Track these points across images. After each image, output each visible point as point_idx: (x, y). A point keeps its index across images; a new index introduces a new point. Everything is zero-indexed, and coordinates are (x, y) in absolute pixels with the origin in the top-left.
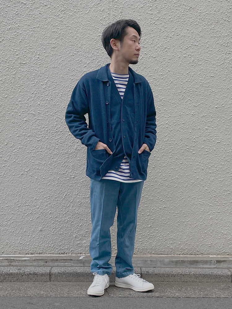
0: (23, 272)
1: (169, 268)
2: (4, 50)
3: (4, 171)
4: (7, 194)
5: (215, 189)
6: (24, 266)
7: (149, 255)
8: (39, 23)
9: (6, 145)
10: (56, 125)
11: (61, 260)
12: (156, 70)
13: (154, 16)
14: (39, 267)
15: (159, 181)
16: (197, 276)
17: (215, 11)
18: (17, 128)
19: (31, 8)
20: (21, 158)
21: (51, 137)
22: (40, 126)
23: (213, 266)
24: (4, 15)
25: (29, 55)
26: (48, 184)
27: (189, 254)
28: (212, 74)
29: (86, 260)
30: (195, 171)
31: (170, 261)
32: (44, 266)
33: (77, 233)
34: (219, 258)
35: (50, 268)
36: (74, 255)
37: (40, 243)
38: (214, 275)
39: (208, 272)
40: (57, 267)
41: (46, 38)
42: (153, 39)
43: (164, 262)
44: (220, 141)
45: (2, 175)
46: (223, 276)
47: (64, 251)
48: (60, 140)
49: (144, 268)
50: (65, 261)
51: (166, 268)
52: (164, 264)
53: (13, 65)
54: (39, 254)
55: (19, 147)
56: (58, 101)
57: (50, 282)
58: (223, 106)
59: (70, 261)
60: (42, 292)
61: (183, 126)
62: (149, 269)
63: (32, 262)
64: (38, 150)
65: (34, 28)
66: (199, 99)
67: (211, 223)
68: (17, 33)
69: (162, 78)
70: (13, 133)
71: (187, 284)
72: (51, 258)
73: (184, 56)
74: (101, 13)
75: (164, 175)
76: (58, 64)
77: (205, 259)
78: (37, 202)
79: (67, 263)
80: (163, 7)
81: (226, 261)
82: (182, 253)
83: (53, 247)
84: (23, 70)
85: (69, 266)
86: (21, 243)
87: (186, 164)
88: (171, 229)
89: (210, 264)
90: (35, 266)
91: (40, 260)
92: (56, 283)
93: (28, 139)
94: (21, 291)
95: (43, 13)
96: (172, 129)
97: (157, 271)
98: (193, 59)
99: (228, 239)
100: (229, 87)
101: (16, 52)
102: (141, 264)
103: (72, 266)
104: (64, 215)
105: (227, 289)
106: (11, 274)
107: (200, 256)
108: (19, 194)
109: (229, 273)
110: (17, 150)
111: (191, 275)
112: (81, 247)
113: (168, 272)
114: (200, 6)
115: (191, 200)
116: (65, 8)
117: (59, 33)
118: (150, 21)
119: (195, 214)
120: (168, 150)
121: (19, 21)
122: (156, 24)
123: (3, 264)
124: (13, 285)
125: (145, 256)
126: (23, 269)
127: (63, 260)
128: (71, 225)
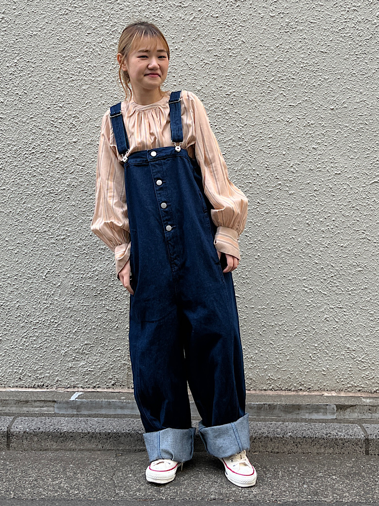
5: (333, 263)
10: (33, 141)
11: (35, 401)
12: (218, 40)
21: (23, 162)
23: (329, 417)
26: (16, 252)
27: (283, 389)
28: (324, 47)
29: (82, 403)
30: (295, 228)
33: (68, 347)
34: (343, 399)
36: (61, 390)
44: (340, 172)
47: (42, 382)
48: (39, 169)
50: (42, 404)
56: (37, 96)
58: (345, 105)
59: (50, 404)
61: (270, 143)
66: (299, 93)
67: (326, 329)
69: (230, 54)
72: (16, 396)
73: (271, 15)
76: (40, 29)
77: (315, 402)
79: (45, 409)
81: (355, 406)
82: (271, 387)
83: (21, 374)
87: (278, 214)
89: (324, 413)
96: (249, 148)
99: (359, 361)
100: (354, 72)
103: (55, 415)
104: (43, 310)
107: (304, 393)
112: (75, 373)
115: (286, 283)
119: (295, 311)
127: (39, 401)
128: (58, 331)
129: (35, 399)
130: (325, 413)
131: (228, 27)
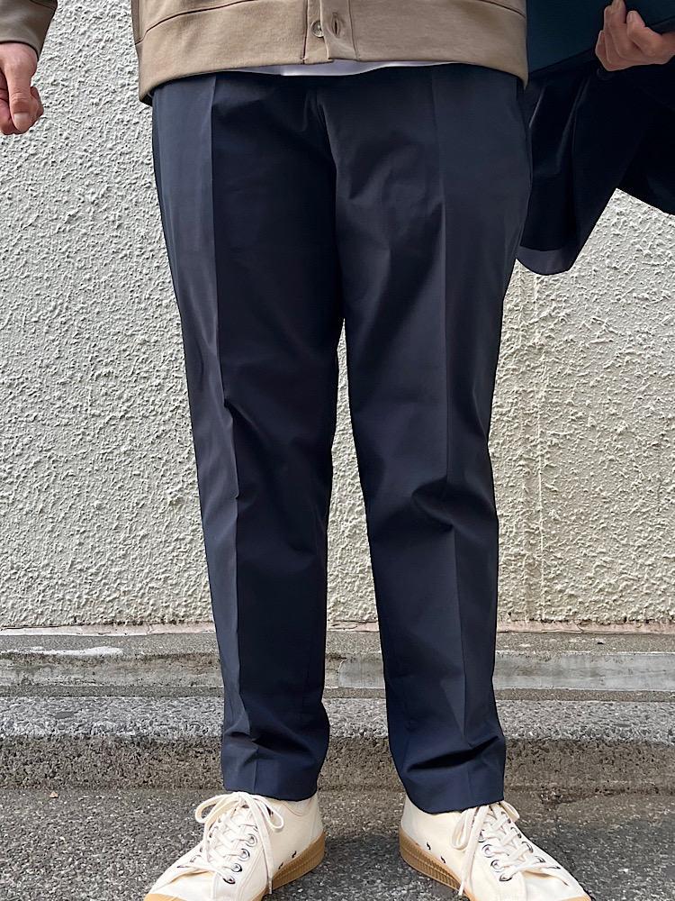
37: (176, 569)
63: (134, 671)
86: (79, 567)
91: (177, 657)
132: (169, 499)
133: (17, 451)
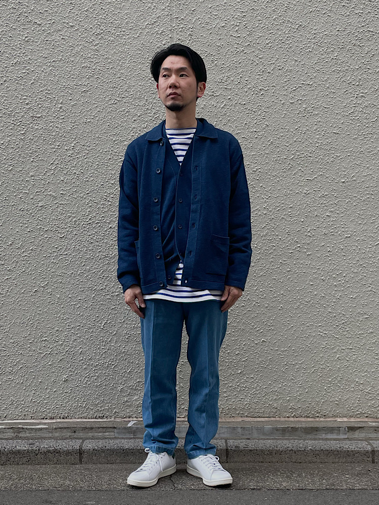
0: (37, 448)
1: (272, 439)
2: (6, 97)
3: (8, 287)
4: (11, 324)
5: (344, 312)
6: (38, 438)
7: (240, 419)
8: (62, 54)
9: (11, 245)
10: (90, 213)
11: (99, 428)
12: (246, 124)
13: (242, 40)
14: (62, 439)
15: (254, 300)
16: (316, 453)
17: (338, 30)
18: (27, 218)
19: (49, 31)
20: (35, 265)
21: (81, 231)
22: (65, 215)
23: (342, 436)
24: (7, 43)
25: (46, 104)
26: (78, 306)
27: (303, 416)
28: (336, 129)
29: (137, 428)
30: (311, 283)
31: (273, 428)
32: (71, 438)
33: (124, 384)
34: (353, 423)
35: (81, 441)
36: (118, 420)
37: (65, 402)
38: (345, 451)
39: (334, 445)
40: (92, 439)
41: (72, 77)
42: (241, 75)
43: (263, 430)
44: (349, 235)
45: (4, 293)
46: (358, 452)
47: (102, 413)
48: (96, 237)
49: (231, 441)
50: (104, 430)
51: (268, 439)
52: (264, 434)
53: (21, 120)
54: (63, 418)
55: (31, 249)
56: (91, 175)
57: (81, 465)
58: (354, 179)
59: (113, 430)
60: (68, 482)
61: (290, 212)
62: (239, 441)
63: (52, 432)
64: (60, 252)
65: (54, 61)
66: (315, 169)
67: (339, 367)
68: (28, 70)
69: (256, 136)
70: (21, 226)
71: (301, 466)
72: (82, 425)
73: (291, 102)
74: (159, 36)
75: (261, 290)
76: (92, 117)
77: (330, 425)
78: (59, 334)
79: (107, 434)
80: (257, 26)
81: (363, 427)
82: (293, 415)
83: (85, 407)
84: (36, 127)
85: (110, 438)
86: (34, 401)
87: (297, 271)
88: (275, 377)
90: (56, 439)
91: (65, 428)
92: (90, 466)
93: (46, 236)
94: (33, 480)
95: (67, 38)
96: (273, 217)
97: (251, 445)
98: (305, 106)
99: (366, 392)
100: (362, 150)
101: (25, 99)
102: (226, 433)
103: (116, 438)
104: (102, 354)
105: (366, 474)
106: (19, 452)
107: (321, 419)
108: (31, 322)
109: (369, 448)
110: (28, 252)
111: (308, 451)
112: (130, 406)
113: (270, 447)
114: (314, 24)
115: (305, 329)
116: (102, 30)
117: (94, 69)
118: (237, 48)
119: (312, 352)
120: (268, 250)
121: (30, 51)
122: (245, 53)
123: (7, 435)
124: (22, 471)
125: (232, 420)
126: (38, 443)
127: (102, 427)
128: (115, 372)
129: (99, 426)
130: (338, 434)
131: (253, 113)
132: (64, 380)
133: (14, 364)
